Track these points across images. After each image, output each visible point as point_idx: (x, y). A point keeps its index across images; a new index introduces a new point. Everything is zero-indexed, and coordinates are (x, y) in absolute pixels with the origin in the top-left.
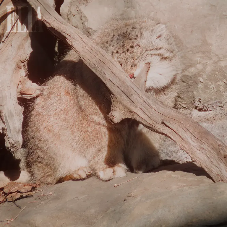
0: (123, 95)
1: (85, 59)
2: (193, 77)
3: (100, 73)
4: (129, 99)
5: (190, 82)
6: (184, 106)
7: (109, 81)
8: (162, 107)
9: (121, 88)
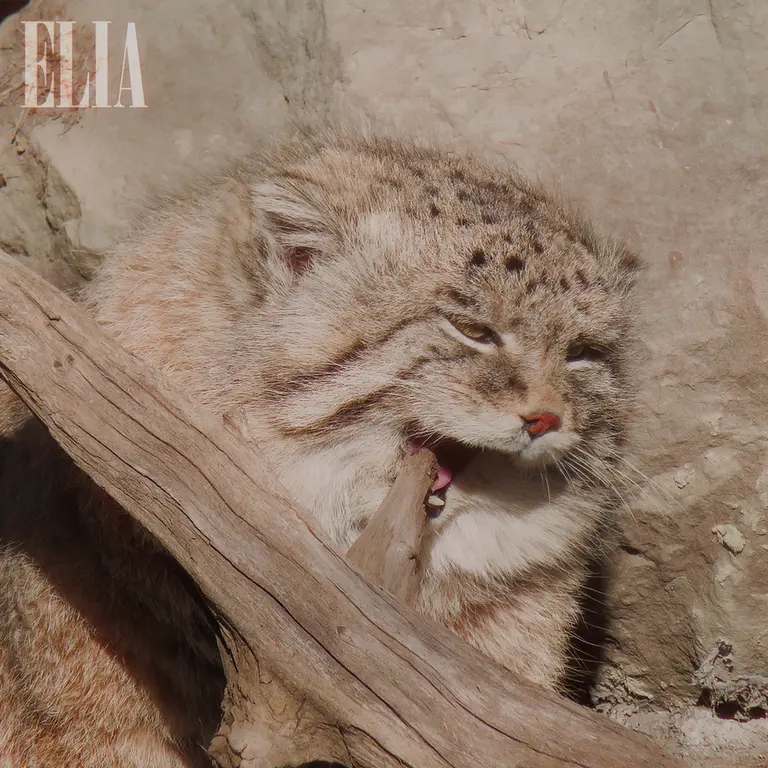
0: (292, 630)
1: (73, 431)
2: (682, 525)
3: (157, 510)
4: (324, 656)
5: (669, 550)
6: (635, 686)
7: (208, 551)
8: (515, 697)
9: (279, 592)
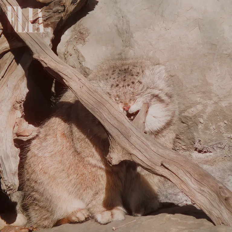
0: (122, 136)
1: (83, 99)
2: (193, 118)
3: (98, 114)
4: (127, 141)
5: (190, 123)
6: (184, 147)
8: (162, 149)
9: (119, 129)
